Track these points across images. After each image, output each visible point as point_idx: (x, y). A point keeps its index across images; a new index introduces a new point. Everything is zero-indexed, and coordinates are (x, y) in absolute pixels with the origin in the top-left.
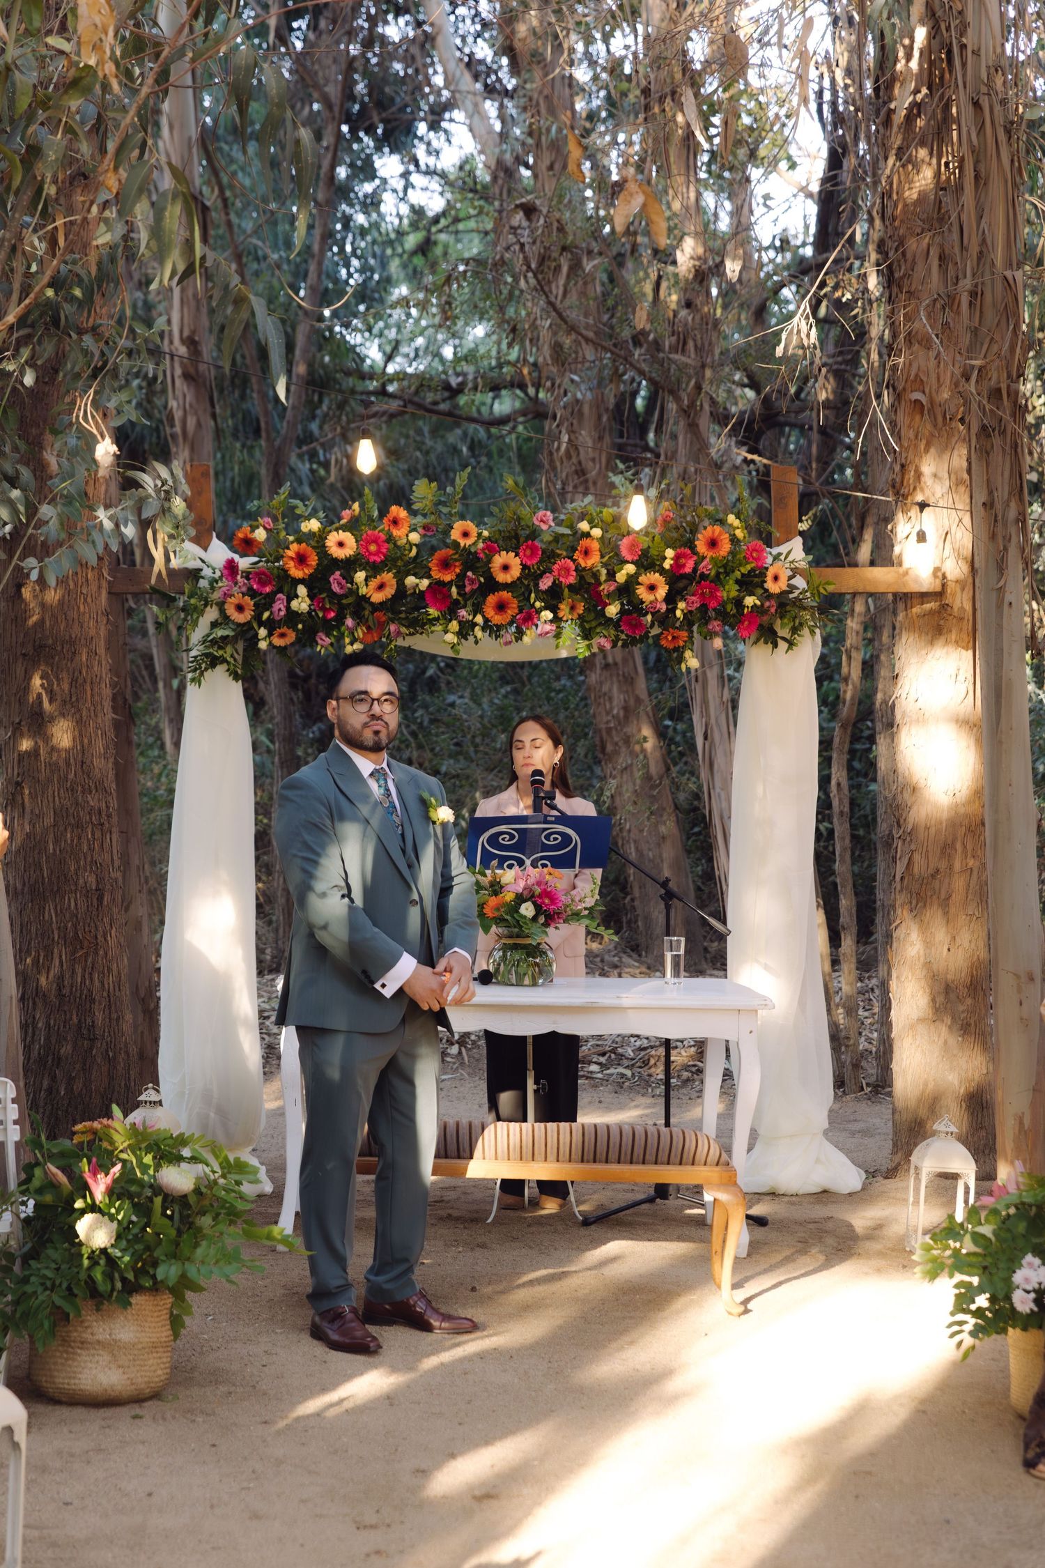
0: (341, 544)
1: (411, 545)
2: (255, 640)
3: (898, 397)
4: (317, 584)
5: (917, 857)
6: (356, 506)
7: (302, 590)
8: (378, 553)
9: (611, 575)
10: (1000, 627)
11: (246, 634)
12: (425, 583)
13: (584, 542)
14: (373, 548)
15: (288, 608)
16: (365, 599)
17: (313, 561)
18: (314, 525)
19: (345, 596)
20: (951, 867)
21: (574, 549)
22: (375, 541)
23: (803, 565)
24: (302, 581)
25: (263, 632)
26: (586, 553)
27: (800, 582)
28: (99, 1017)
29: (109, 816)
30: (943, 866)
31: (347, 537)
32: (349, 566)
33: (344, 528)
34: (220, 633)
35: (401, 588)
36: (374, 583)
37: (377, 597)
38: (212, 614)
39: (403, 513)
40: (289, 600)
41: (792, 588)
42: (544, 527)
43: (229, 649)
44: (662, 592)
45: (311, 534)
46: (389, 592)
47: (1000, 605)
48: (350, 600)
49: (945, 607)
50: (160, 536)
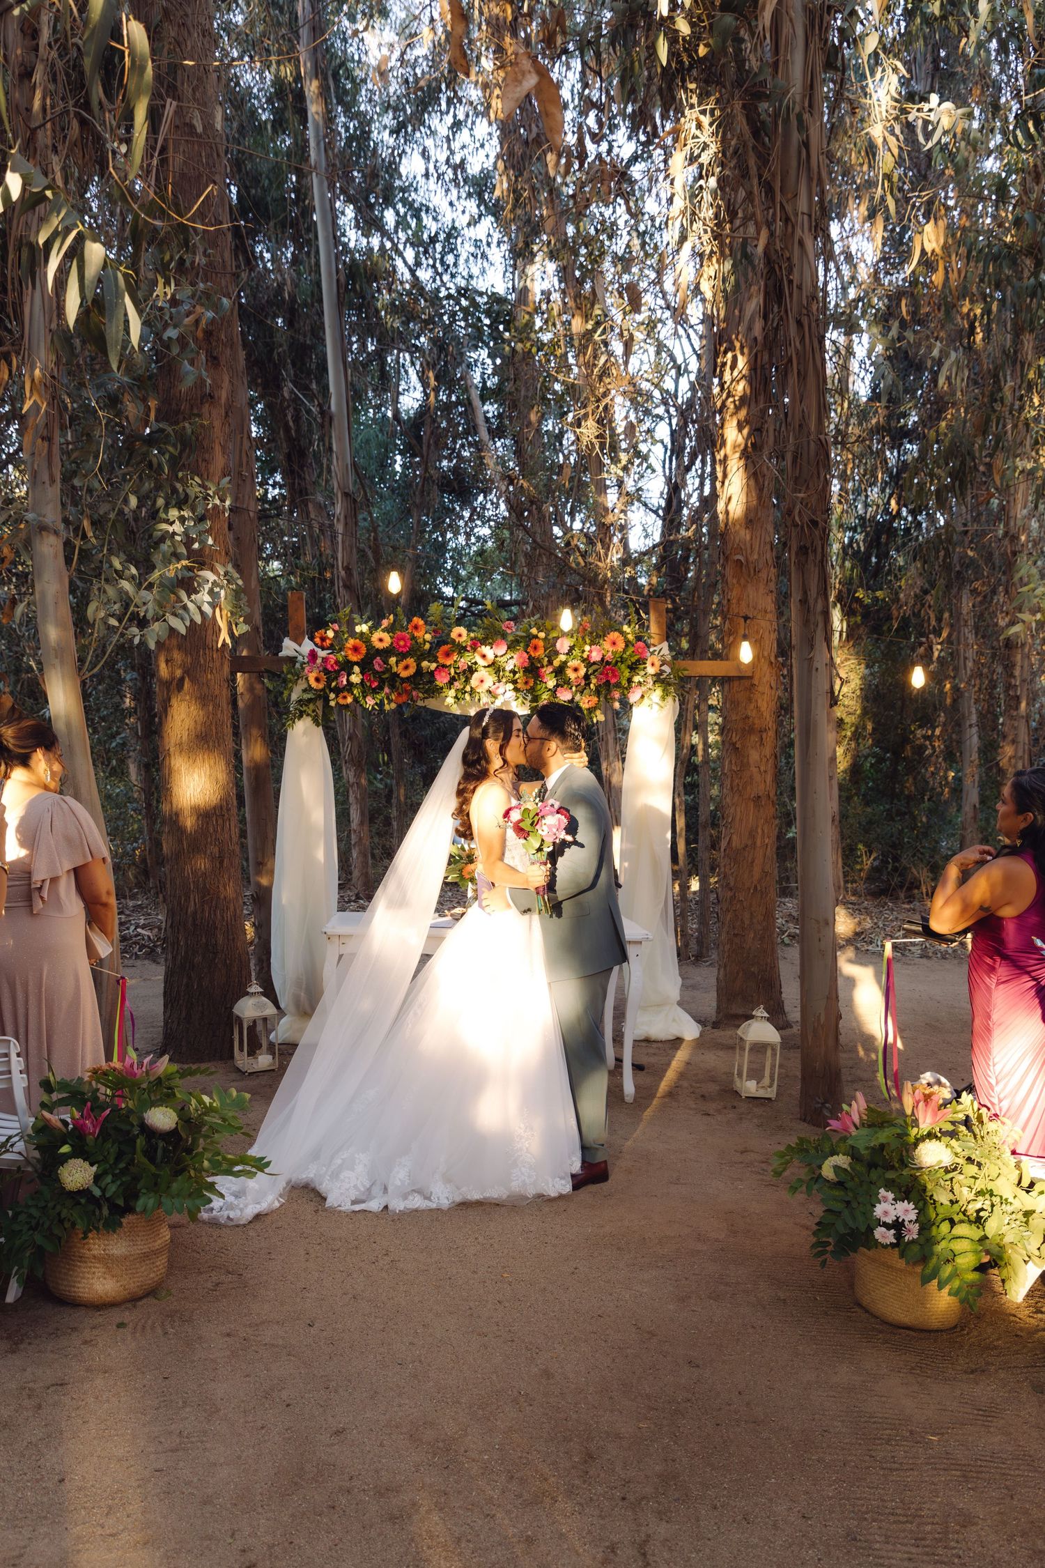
0: (381, 639)
1: (425, 641)
2: (327, 700)
3: (727, 559)
4: (365, 665)
5: (734, 837)
6: (391, 617)
7: (356, 669)
8: (405, 646)
9: (550, 663)
10: (810, 685)
11: (322, 696)
12: (434, 666)
13: (534, 641)
14: (402, 643)
15: (348, 680)
16: (396, 675)
17: (364, 650)
18: (364, 628)
19: (384, 673)
20: (755, 843)
21: (527, 646)
22: (403, 639)
23: (669, 658)
24: (357, 663)
25: (332, 696)
26: (535, 648)
27: (667, 669)
28: (220, 939)
29: (228, 810)
30: (749, 843)
31: (386, 636)
32: (386, 653)
33: (383, 631)
34: (306, 696)
35: (419, 668)
36: (401, 665)
37: (404, 674)
38: (301, 685)
39: (421, 622)
40: (349, 675)
41: (662, 672)
42: (509, 631)
43: (311, 706)
44: (583, 671)
45: (362, 633)
46: (412, 671)
47: (810, 671)
48: (386, 676)
49: (753, 685)
50: (224, 612)
